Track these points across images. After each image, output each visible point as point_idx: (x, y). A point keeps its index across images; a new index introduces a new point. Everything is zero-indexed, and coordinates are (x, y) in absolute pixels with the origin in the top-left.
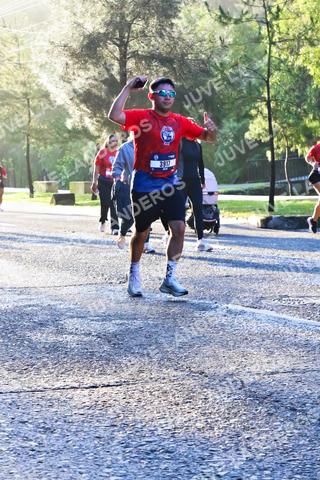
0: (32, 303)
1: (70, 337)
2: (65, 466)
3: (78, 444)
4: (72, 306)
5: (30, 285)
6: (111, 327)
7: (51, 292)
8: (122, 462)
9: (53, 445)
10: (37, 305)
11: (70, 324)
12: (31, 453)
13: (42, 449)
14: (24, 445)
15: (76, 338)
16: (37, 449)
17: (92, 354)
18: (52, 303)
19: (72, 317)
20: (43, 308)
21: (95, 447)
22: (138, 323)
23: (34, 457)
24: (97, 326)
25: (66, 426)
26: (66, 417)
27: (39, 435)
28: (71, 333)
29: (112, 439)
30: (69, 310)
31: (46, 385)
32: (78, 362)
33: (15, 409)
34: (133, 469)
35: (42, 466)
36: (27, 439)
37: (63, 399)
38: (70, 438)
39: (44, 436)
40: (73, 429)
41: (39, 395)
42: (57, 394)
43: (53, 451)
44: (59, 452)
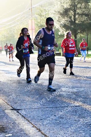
1: (64, 93)
2: (67, 128)
3: (70, 122)
6: (75, 90)
7: (57, 80)
8: (83, 127)
9: (64, 122)
11: (64, 89)
12: (58, 124)
13: (61, 123)
14: (56, 122)
15: (66, 93)
16: (59, 123)
17: (71, 97)
18: (58, 83)
19: (64, 87)
20: (56, 85)
21: (75, 123)
22: (82, 89)
24: (71, 90)
25: (66, 117)
26: (66, 114)
27: (59, 119)
29: (79, 121)
30: (63, 85)
31: (60, 106)
32: (67, 100)
33: (52, 112)
34: (86, 129)
35: (61, 127)
36: (56, 120)
38: (68, 120)
39: (61, 119)
40: (68, 118)
41: (58, 108)
43: (64, 123)
44: (66, 124)
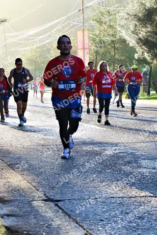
0: (122, 151)
1: (145, 170)
4: (144, 154)
5: (120, 141)
7: (132, 145)
9: (144, 226)
10: (125, 153)
11: (144, 163)
12: (134, 229)
13: (139, 228)
14: (130, 225)
15: (148, 170)
16: (137, 227)
18: (133, 151)
19: (144, 159)
20: (129, 154)
23: (135, 231)
25: (150, 216)
26: (149, 211)
27: (136, 220)
28: (145, 168)
30: (142, 155)
31: (136, 195)
33: (122, 206)
36: (131, 222)
37: (146, 202)
38: (153, 222)
39: (139, 221)
40: (154, 218)
41: (133, 199)
42: (143, 199)
43: (145, 229)
44: (148, 229)
